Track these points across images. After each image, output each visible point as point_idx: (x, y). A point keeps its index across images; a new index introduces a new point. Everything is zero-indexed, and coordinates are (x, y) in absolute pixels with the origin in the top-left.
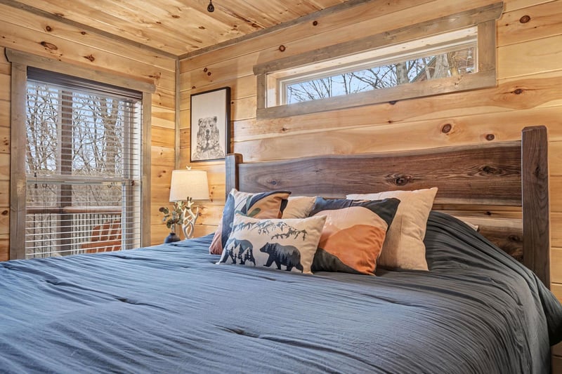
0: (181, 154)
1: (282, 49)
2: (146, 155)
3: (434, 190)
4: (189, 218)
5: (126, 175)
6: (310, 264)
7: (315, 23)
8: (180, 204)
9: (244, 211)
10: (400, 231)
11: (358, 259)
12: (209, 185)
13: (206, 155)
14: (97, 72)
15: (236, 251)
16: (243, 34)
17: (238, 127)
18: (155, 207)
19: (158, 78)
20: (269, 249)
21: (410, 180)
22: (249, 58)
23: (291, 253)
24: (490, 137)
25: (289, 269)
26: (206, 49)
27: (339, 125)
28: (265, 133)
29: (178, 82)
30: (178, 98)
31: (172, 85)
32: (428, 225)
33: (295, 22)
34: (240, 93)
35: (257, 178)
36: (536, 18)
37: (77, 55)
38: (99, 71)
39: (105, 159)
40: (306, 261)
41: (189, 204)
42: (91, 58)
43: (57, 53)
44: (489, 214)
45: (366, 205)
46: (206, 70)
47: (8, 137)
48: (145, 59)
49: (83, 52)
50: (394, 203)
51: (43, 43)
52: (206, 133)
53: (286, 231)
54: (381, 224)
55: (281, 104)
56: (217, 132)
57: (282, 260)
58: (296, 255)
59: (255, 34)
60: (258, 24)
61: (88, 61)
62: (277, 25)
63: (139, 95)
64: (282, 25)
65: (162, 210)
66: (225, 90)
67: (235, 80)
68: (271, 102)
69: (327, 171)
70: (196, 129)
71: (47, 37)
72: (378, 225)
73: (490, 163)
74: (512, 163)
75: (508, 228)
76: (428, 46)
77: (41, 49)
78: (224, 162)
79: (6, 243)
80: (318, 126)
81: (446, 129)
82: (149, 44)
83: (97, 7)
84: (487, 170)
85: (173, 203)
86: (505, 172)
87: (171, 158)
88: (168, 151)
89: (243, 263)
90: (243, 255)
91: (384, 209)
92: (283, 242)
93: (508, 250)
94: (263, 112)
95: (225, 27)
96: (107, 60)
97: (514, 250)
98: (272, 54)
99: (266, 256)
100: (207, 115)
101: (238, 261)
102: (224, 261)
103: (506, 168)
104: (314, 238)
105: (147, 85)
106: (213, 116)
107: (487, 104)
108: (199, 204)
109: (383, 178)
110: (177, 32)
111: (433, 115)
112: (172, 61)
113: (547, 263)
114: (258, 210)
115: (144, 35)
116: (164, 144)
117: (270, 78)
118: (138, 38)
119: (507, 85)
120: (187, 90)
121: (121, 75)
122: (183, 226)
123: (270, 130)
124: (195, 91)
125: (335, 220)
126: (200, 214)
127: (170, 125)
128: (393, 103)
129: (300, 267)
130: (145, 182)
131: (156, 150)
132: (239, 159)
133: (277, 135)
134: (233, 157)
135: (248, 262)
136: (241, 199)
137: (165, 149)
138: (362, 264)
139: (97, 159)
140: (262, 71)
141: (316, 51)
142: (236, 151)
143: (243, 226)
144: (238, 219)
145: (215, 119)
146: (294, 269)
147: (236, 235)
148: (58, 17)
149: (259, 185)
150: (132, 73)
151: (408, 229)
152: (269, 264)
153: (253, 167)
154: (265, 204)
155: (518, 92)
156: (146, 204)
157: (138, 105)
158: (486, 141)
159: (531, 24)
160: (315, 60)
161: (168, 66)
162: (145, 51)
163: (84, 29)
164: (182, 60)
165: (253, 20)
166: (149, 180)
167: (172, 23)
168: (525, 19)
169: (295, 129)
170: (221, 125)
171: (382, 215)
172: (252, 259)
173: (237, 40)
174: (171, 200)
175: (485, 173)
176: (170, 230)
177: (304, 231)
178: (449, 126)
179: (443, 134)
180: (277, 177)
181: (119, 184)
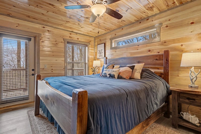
0: (95, 57)
1: (115, 35)
2: (88, 58)
3: (144, 64)
4: (97, 70)
5: (85, 62)
6: (117, 77)
7: (122, 29)
8: (95, 67)
9: (106, 68)
10: (135, 72)
11: (126, 76)
12: (101, 64)
13: (100, 57)
14: (79, 41)
15: (104, 75)
16: (107, 32)
17: (106, 51)
18: (90, 68)
19: (91, 42)
20: (110, 74)
21: (141, 62)
22: (109, 37)
23: (113, 75)
24: (159, 52)
25: (113, 78)
26: (100, 35)
27: (127, 51)
28: (112, 52)
29: (95, 42)
30: (95, 46)
31: (93, 43)
32: (142, 71)
33: (118, 29)
34: (107, 44)
35: (110, 62)
36: (169, 26)
37: (76, 39)
38: (80, 41)
39: (80, 58)
40: (116, 76)
41: (97, 67)
42: (78, 39)
43: (72, 38)
44: (158, 69)
45: (128, 67)
46: (100, 40)
47: (64, 55)
48: (88, 38)
49: (77, 38)
50: (134, 66)
51: (70, 37)
52: (100, 53)
53: (113, 71)
54: (131, 70)
55: (115, 46)
56: (102, 52)
57: (112, 76)
58: (114, 75)
59: (110, 32)
60: (110, 30)
61: (77, 40)
62: (114, 30)
63: (87, 46)
64: (116, 30)
65: (91, 68)
66: (104, 44)
67: (106, 41)
68: (113, 46)
69: (124, 60)
70: (98, 52)
71: (70, 36)
72: (130, 70)
73: (157, 58)
74: (161, 58)
75: (161, 72)
76: (146, 33)
77: (69, 38)
78: (103, 59)
79: (64, 74)
80: (122, 51)
81: (149, 51)
82: (89, 35)
83: (79, 29)
84: (156, 59)
85: (94, 67)
86: (160, 60)
87: (93, 58)
88: (93, 57)
89: (105, 77)
90: (105, 76)
91: (132, 67)
92: (112, 73)
93: (160, 76)
94: (112, 48)
95: (103, 31)
96: (81, 39)
97: (162, 76)
98: (113, 36)
99: (109, 76)
100: (100, 49)
101: (104, 77)
102: (102, 77)
103: (160, 59)
104: (118, 73)
105: (88, 43)
106: (101, 49)
107: (158, 45)
108: (99, 67)
109: (135, 61)
110: (94, 33)
111: (147, 48)
112: (93, 38)
113: (168, 79)
114: (108, 68)
115: (88, 34)
116: (92, 55)
117: (113, 41)
118: (87, 34)
119: (163, 41)
120: (96, 44)
121: (83, 42)
122: (96, 72)
123: (113, 52)
124: (98, 44)
125: (122, 69)
126: (99, 70)
127: (93, 51)
128: (138, 46)
129: (115, 78)
130: (88, 63)
131: (90, 56)
132: (106, 58)
133: (114, 53)
134: (105, 58)
135: (106, 77)
136: (105, 66)
137: (92, 56)
138: (126, 77)
139: (78, 59)
140: (111, 39)
141: (122, 35)
142: (106, 57)
143: (105, 70)
144: (105, 69)
145: (102, 50)
146: (114, 78)
147: (104, 72)
148: (72, 32)
149: (111, 63)
150: (86, 41)
151: (137, 71)
152: (109, 77)
153: (109, 60)
154: (110, 67)
155: (165, 42)
156: (88, 68)
157: (87, 48)
158: (158, 53)
159: (168, 27)
160: (122, 37)
161: (92, 39)
162: (88, 37)
163: (77, 33)
164: (95, 38)
165: (109, 29)
166: (89, 63)
167: (93, 31)
168: (167, 26)
169: (118, 52)
170: (103, 51)
171: (131, 68)
172: (107, 76)
173: (106, 33)
174: (93, 66)
175: (156, 60)
176: (93, 73)
177: (116, 71)
178: (150, 50)
179: (149, 52)
180: (114, 61)
181: (83, 63)
